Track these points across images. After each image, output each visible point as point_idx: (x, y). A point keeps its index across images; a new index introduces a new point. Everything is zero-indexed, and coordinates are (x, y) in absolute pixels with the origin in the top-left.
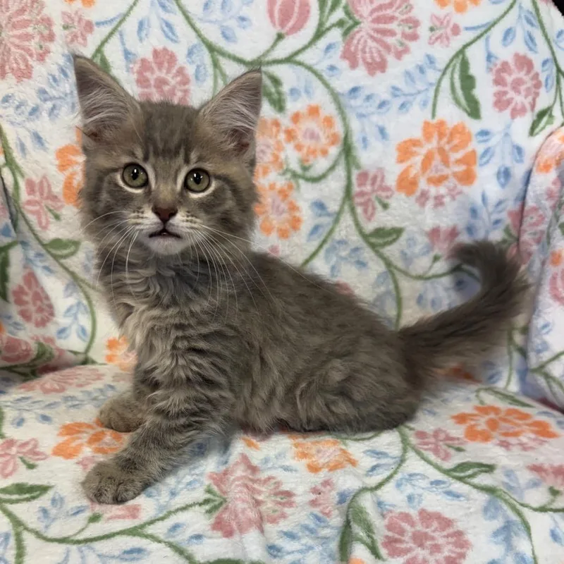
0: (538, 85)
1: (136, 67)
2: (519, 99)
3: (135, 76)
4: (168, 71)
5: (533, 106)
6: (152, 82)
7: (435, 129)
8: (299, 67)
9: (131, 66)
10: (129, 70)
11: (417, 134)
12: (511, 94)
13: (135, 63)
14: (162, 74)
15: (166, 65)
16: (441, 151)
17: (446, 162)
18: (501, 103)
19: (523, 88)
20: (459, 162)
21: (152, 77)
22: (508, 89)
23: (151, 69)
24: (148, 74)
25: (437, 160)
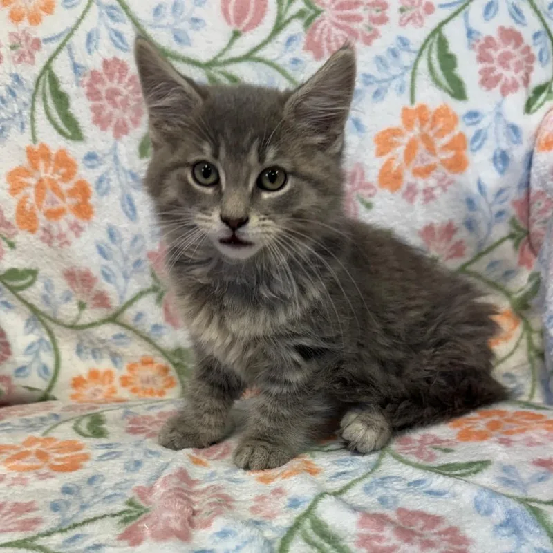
0: (531, 59)
1: (86, 80)
2: (509, 75)
3: (85, 90)
4: (120, 81)
5: (526, 82)
6: (104, 94)
7: (416, 115)
8: (259, 64)
9: (81, 79)
10: (79, 84)
11: (397, 122)
12: (499, 70)
13: (85, 76)
14: (114, 85)
15: (117, 74)
16: (425, 138)
17: (431, 150)
18: (488, 80)
19: (512, 62)
20: (446, 147)
21: (103, 89)
22: (495, 64)
23: (101, 81)
24: (98, 86)
25: (421, 148)
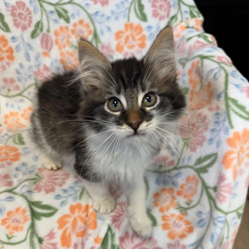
0: (170, 6)
1: (10, 9)
2: (162, 13)
3: (10, 13)
4: (23, 10)
5: (168, 15)
6: (17, 15)
7: (129, 26)
8: (75, 6)
9: (8, 8)
10: (7, 10)
11: (122, 28)
12: (159, 11)
13: (9, 7)
14: (21, 11)
15: (22, 7)
16: (132, 35)
17: (134, 39)
18: (155, 14)
19: (163, 8)
20: (139, 40)
21: (17, 12)
22: (158, 9)
23: (16, 10)
24: (15, 12)
25: (131, 39)
